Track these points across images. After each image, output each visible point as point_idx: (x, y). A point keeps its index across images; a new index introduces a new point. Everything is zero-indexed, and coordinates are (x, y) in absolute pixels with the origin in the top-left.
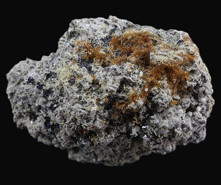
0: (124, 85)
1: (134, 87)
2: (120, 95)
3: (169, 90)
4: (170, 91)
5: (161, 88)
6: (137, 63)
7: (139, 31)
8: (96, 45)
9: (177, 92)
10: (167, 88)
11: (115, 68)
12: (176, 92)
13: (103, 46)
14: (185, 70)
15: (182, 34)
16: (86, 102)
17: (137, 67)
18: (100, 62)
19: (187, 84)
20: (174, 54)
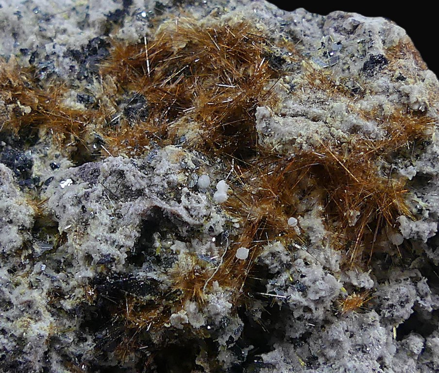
0: (156, 236)
1: (195, 242)
2: (141, 274)
3: (329, 254)
4: (335, 258)
5: (299, 247)
6: (206, 148)
7: (214, 21)
8: (49, 76)
9: (362, 259)
10: (325, 246)
11: (121, 167)
12: (357, 258)
13: (77, 81)
14: (394, 173)
15: (383, 32)
16: (10, 303)
17: (207, 163)
18: (64, 142)
19: (400, 228)
20: (348, 112)
